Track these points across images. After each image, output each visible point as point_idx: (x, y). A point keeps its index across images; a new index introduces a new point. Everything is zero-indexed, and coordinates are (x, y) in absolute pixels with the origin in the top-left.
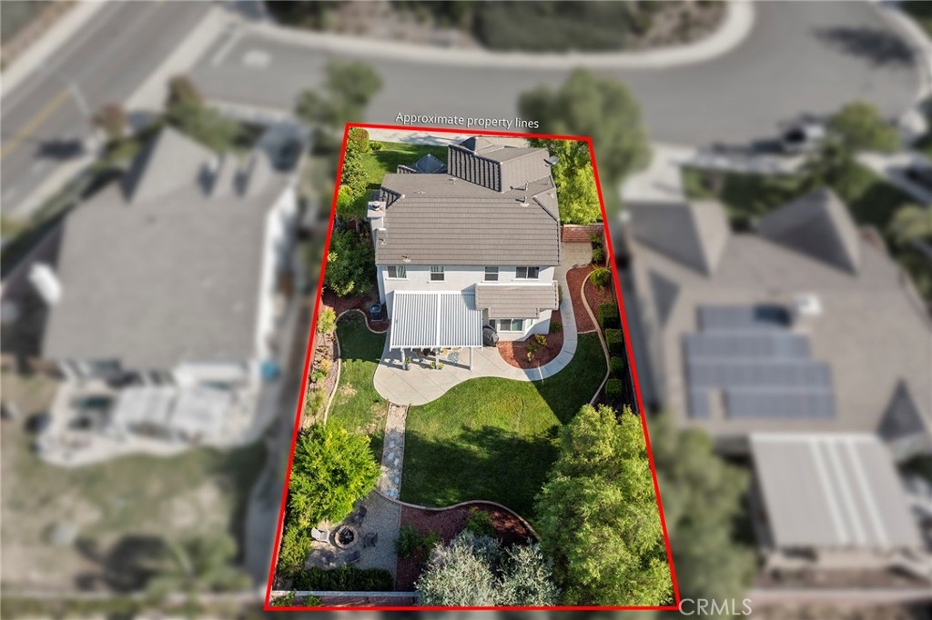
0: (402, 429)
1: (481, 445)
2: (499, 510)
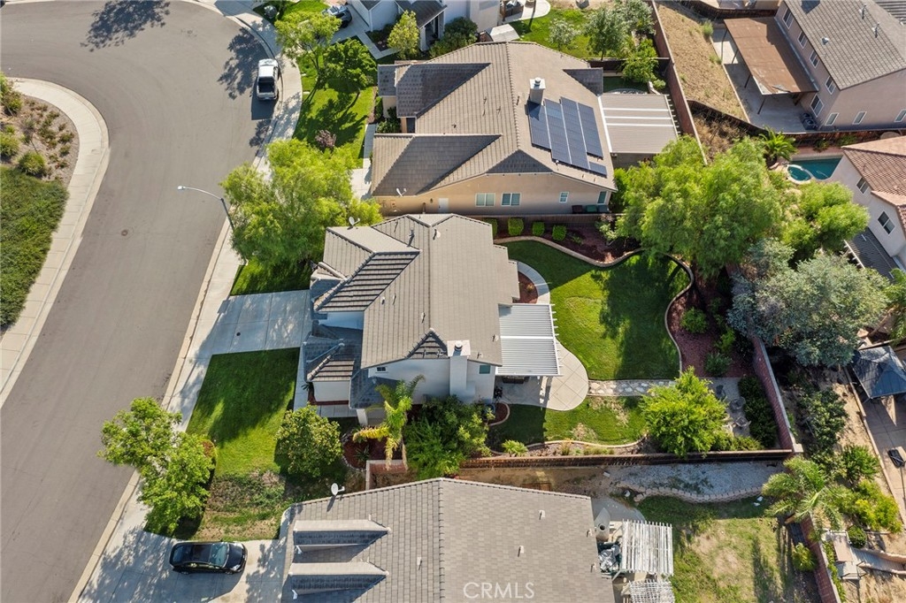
0: (613, 385)
1: (618, 325)
2: (670, 313)
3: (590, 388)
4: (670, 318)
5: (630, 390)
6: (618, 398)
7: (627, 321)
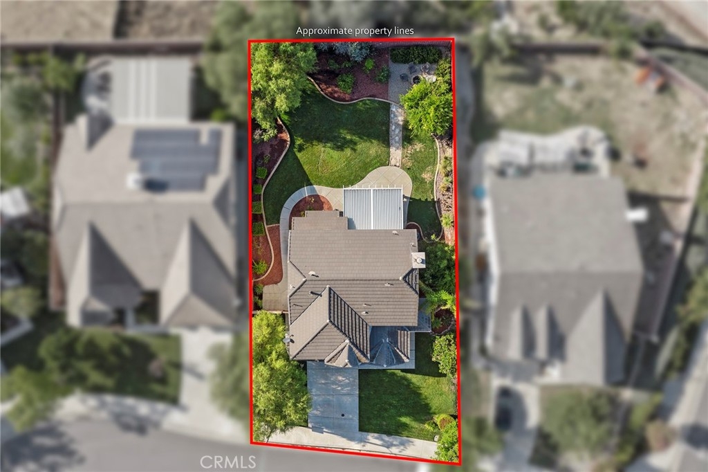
0: (392, 150)
1: (344, 138)
2: (334, 98)
3: (395, 166)
4: (338, 99)
5: (397, 138)
6: (403, 147)
7: (341, 131)
